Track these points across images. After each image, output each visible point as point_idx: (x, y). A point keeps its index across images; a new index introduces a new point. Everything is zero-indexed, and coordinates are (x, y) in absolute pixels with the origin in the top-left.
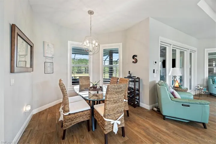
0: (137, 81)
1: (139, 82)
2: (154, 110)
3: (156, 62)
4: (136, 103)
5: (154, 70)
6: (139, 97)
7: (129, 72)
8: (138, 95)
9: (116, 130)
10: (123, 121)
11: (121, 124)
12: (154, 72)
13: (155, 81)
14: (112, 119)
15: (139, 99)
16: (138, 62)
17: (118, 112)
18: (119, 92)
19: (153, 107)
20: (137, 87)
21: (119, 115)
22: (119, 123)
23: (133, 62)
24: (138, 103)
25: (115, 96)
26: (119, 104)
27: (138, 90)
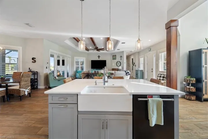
0: (36, 74)
1: (37, 74)
2: (47, 88)
3: (48, 63)
4: (35, 87)
5: (47, 67)
6: (37, 83)
7: (29, 68)
8: (37, 82)
9: (26, 93)
10: (30, 90)
11: (29, 91)
12: (47, 68)
13: (47, 73)
14: (24, 89)
15: (37, 84)
16: (36, 62)
17: (27, 86)
18: (28, 77)
19: (46, 87)
20: (36, 77)
21: (28, 87)
22: (28, 91)
23: (33, 62)
24: (37, 87)
25: (26, 79)
26: (28, 82)
27: (37, 79)
